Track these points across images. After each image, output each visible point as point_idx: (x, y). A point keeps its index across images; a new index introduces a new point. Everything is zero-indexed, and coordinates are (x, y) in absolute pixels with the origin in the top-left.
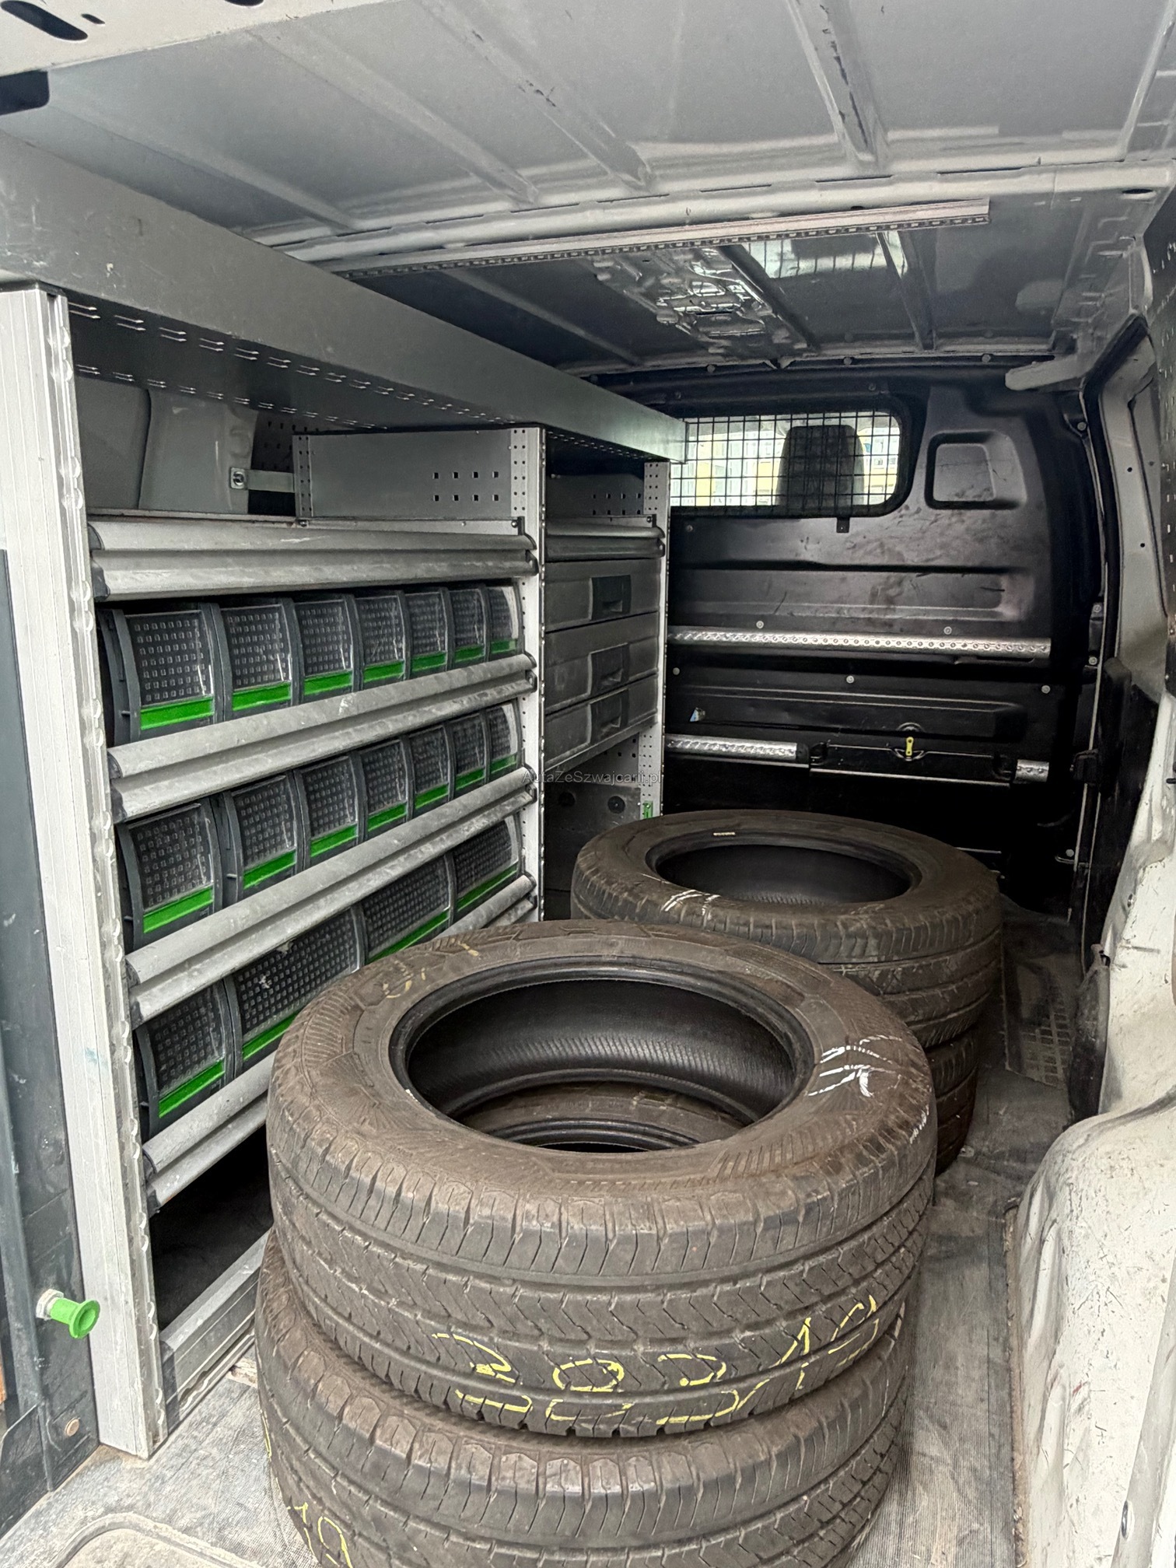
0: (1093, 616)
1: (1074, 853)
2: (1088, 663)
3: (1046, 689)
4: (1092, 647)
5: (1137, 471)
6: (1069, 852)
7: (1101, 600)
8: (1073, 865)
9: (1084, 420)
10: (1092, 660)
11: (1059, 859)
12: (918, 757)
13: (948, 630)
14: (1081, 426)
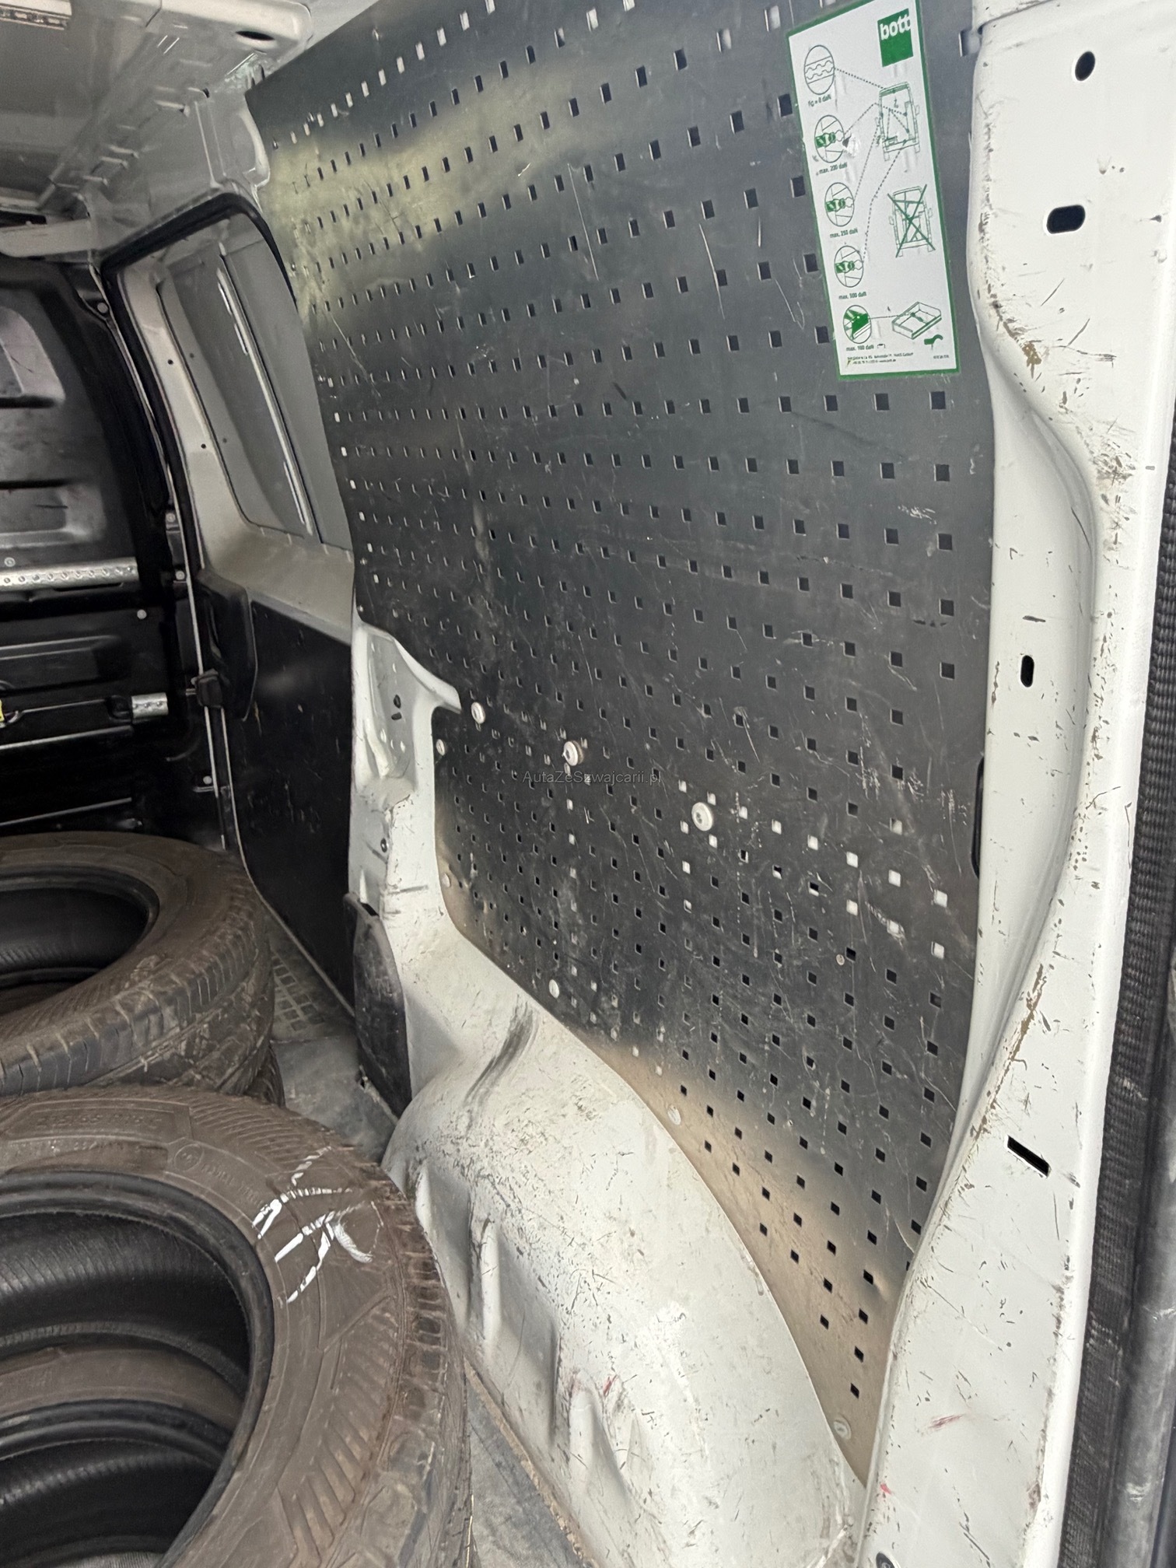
0: (168, 526)
1: (212, 780)
2: (175, 579)
3: (141, 614)
4: (175, 561)
5: (177, 363)
6: (207, 780)
7: (172, 508)
8: (213, 793)
9: (104, 301)
10: (179, 575)
11: (199, 790)
12: (12, 720)
13: (9, 561)
14: (102, 308)
